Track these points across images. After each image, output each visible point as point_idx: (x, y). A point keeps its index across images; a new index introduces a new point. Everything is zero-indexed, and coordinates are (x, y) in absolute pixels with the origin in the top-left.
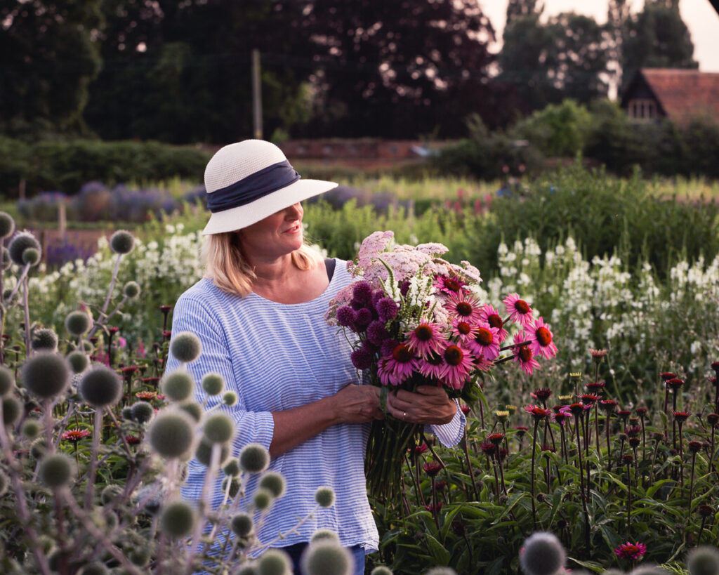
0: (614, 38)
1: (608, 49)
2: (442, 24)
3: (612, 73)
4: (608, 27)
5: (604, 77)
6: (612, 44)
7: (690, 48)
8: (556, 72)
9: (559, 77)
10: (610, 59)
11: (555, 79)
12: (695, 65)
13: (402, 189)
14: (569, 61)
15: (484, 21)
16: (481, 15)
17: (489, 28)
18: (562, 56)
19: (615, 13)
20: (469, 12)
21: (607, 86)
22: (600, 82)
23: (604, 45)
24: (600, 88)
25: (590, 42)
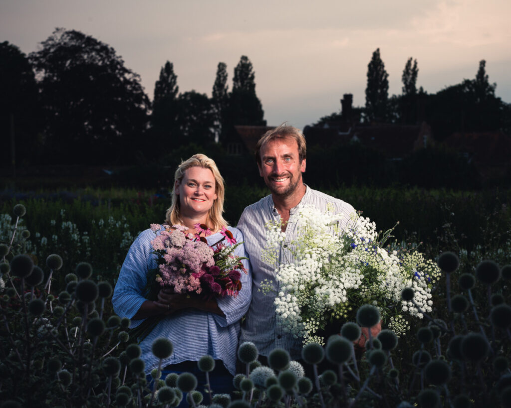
0: (217, 108)
1: (214, 113)
2: (120, 99)
3: (216, 127)
4: (213, 101)
5: (212, 130)
6: (216, 111)
7: (261, 113)
8: (184, 127)
9: (185, 130)
10: (216, 119)
11: (184, 130)
12: (265, 122)
13: (98, 193)
14: (191, 120)
15: (144, 97)
16: (142, 94)
17: (147, 100)
18: (188, 118)
19: (217, 92)
20: (134, 92)
21: (214, 135)
22: (210, 132)
23: (211, 111)
24: (210, 135)
25: (204, 110)
